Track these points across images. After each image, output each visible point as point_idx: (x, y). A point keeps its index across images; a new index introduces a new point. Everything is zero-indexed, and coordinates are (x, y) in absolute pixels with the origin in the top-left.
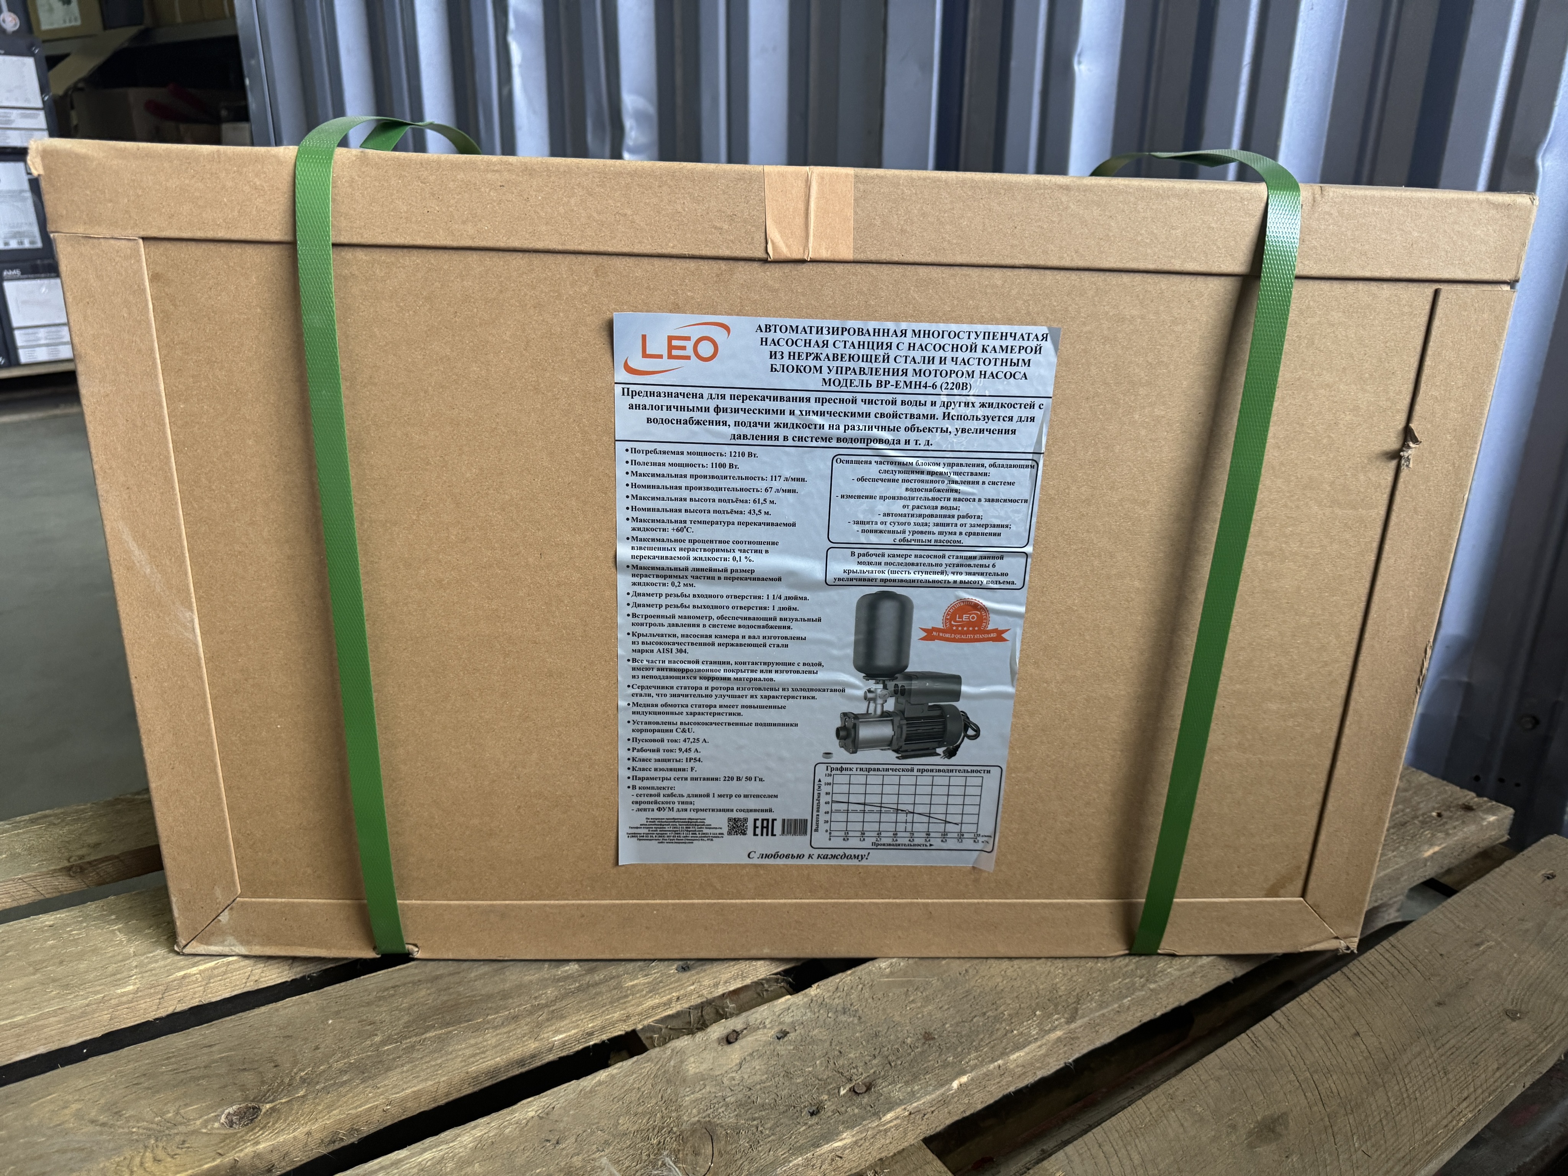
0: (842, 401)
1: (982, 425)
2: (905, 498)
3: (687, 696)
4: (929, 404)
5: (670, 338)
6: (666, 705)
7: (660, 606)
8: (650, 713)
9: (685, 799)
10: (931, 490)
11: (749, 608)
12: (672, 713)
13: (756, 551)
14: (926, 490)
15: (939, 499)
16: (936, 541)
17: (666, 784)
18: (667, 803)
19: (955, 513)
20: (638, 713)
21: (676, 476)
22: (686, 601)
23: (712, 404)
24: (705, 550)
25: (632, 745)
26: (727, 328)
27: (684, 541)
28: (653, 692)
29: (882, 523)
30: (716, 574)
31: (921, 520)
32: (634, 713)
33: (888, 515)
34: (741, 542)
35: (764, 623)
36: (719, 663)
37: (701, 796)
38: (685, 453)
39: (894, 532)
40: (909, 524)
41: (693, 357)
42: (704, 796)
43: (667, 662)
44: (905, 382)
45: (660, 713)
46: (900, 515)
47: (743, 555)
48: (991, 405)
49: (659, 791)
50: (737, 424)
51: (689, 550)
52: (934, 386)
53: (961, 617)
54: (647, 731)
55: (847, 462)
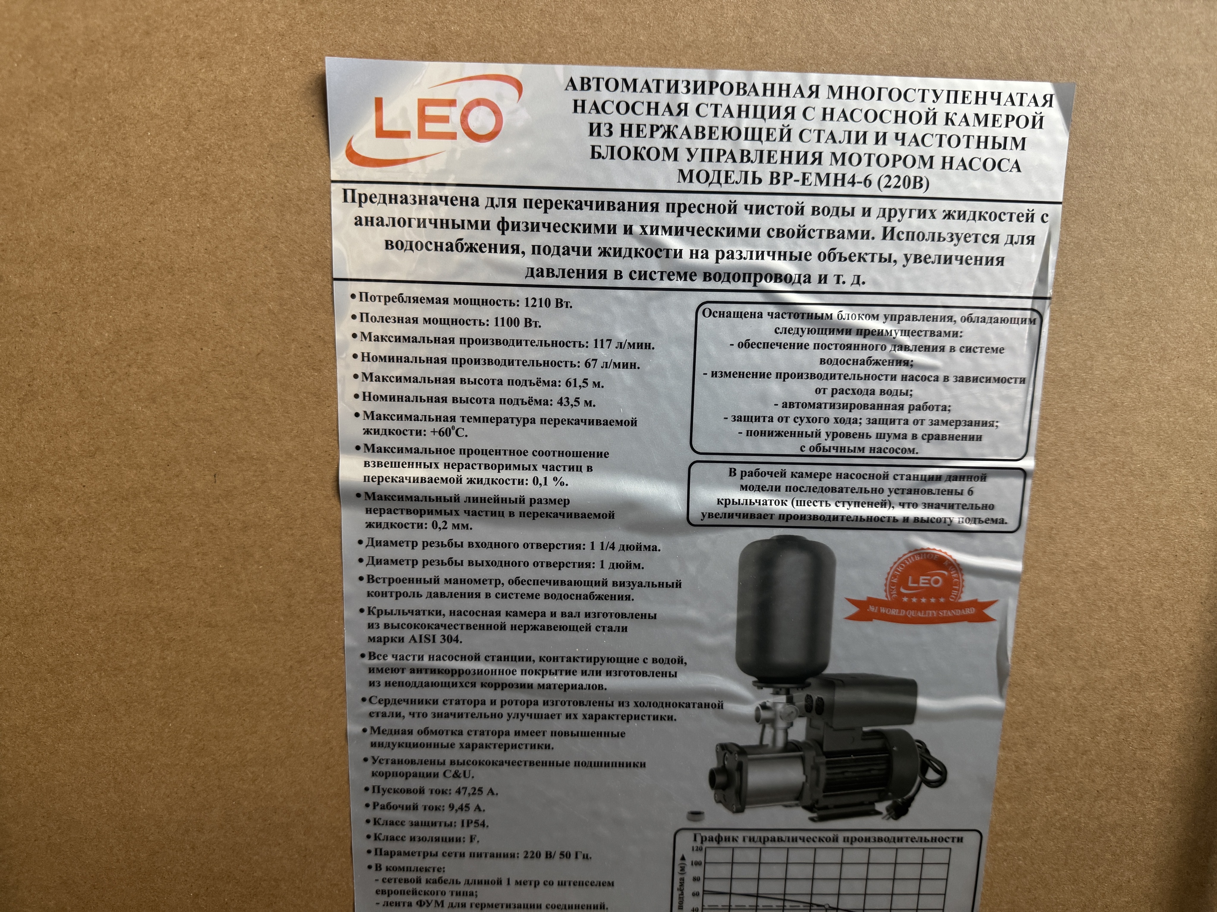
0: (711, 209)
1: (947, 248)
2: (819, 376)
3: (460, 715)
4: (858, 212)
5: (423, 104)
6: (425, 732)
7: (415, 563)
8: (400, 745)
9: (461, 888)
10: (863, 363)
11: (561, 565)
12: (436, 746)
13: (571, 468)
14: (855, 362)
15: (878, 378)
16: (872, 450)
17: (429, 862)
18: (432, 893)
19: (906, 401)
20: (381, 745)
21: (437, 340)
22: (456, 554)
23: (494, 216)
24: (487, 466)
25: (371, 798)
26: (519, 87)
27: (451, 451)
28: (404, 709)
29: (781, 419)
30: (506, 508)
31: (845, 414)
32: (373, 745)
33: (791, 405)
34: (546, 454)
35: (587, 590)
36: (514, 659)
37: (487, 883)
38: (451, 301)
39: (800, 434)
40: (826, 420)
41: (460, 133)
42: (493, 883)
43: (426, 658)
44: (818, 175)
45: (416, 745)
46: (812, 405)
47: (550, 475)
48: (962, 215)
49: (419, 874)
50: (536, 250)
51: (460, 466)
52: (867, 182)
53: (916, 581)
54: (395, 774)
55: (722, 314)
